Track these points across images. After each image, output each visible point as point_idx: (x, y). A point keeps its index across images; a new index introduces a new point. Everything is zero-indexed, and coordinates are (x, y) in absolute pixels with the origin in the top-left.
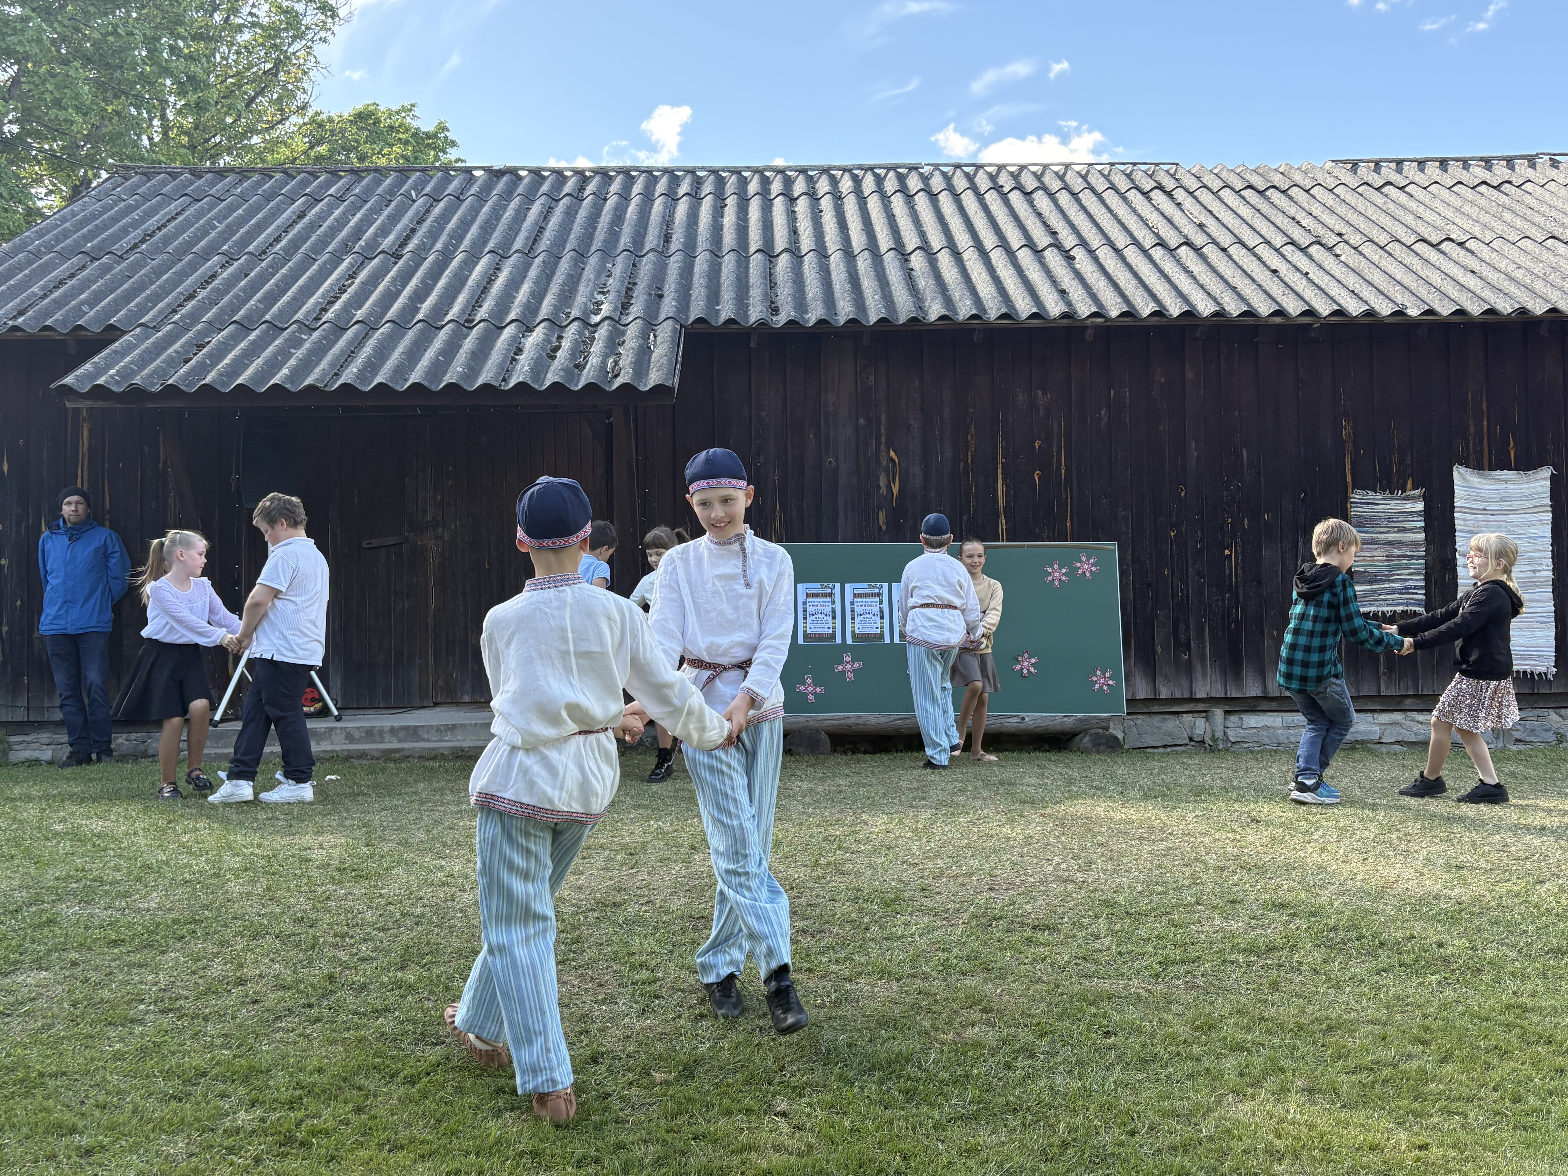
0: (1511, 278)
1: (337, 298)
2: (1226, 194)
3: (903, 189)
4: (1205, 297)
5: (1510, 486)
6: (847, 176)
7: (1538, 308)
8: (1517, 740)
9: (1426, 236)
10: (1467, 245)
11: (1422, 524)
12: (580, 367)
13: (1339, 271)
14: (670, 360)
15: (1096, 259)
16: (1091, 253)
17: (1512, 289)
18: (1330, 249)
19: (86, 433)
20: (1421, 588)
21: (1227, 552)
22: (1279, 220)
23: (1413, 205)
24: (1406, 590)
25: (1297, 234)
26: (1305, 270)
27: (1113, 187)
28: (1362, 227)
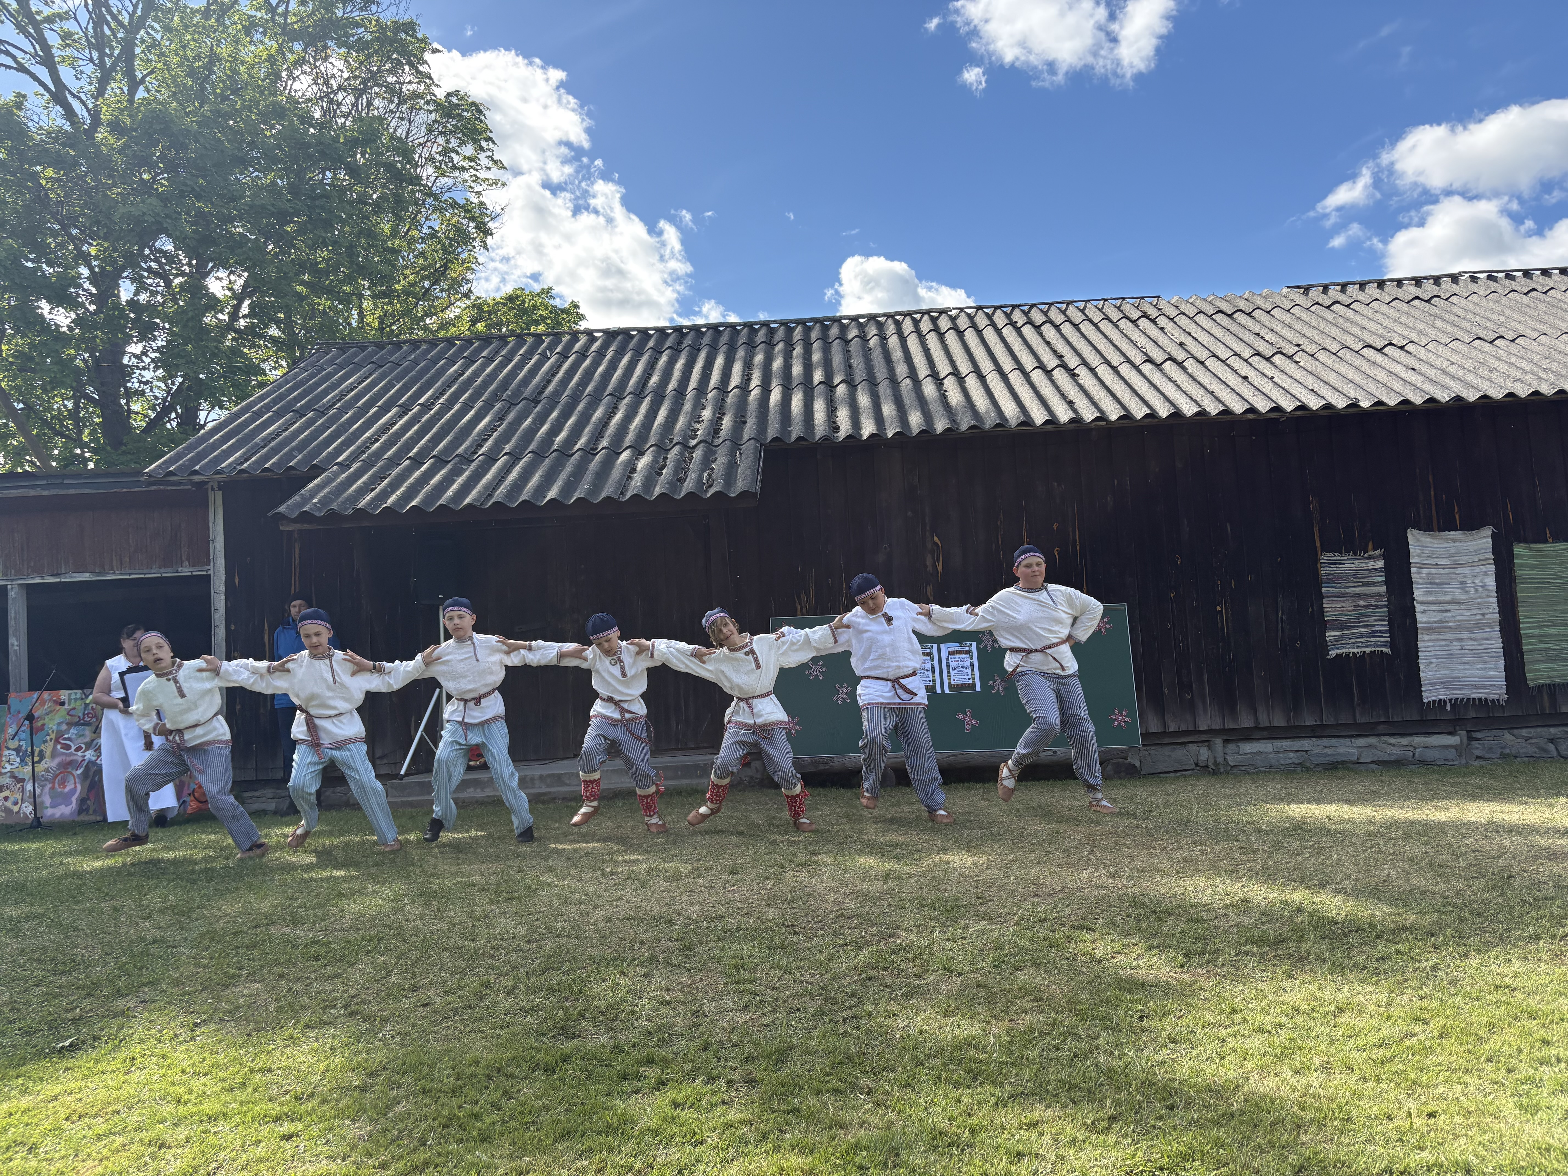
0: (1445, 373)
1: (490, 436)
2: (1200, 318)
3: (936, 329)
4: (1188, 400)
5: (1457, 544)
6: (890, 321)
7: (1472, 396)
8: (1478, 757)
9: (1371, 343)
10: (1406, 348)
11: (1384, 578)
12: (682, 481)
13: (1299, 374)
14: (753, 472)
15: (1096, 375)
16: (1092, 370)
17: (1448, 381)
18: (1290, 357)
19: (297, 551)
20: (1386, 631)
21: (1218, 608)
22: (1246, 336)
23: (1359, 319)
24: (1372, 634)
25: (1262, 347)
26: (1270, 375)
27: (1107, 318)
28: (1316, 338)
